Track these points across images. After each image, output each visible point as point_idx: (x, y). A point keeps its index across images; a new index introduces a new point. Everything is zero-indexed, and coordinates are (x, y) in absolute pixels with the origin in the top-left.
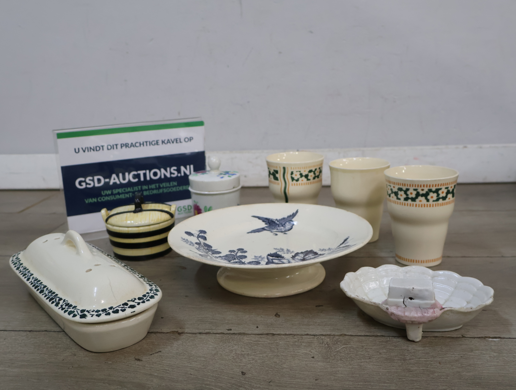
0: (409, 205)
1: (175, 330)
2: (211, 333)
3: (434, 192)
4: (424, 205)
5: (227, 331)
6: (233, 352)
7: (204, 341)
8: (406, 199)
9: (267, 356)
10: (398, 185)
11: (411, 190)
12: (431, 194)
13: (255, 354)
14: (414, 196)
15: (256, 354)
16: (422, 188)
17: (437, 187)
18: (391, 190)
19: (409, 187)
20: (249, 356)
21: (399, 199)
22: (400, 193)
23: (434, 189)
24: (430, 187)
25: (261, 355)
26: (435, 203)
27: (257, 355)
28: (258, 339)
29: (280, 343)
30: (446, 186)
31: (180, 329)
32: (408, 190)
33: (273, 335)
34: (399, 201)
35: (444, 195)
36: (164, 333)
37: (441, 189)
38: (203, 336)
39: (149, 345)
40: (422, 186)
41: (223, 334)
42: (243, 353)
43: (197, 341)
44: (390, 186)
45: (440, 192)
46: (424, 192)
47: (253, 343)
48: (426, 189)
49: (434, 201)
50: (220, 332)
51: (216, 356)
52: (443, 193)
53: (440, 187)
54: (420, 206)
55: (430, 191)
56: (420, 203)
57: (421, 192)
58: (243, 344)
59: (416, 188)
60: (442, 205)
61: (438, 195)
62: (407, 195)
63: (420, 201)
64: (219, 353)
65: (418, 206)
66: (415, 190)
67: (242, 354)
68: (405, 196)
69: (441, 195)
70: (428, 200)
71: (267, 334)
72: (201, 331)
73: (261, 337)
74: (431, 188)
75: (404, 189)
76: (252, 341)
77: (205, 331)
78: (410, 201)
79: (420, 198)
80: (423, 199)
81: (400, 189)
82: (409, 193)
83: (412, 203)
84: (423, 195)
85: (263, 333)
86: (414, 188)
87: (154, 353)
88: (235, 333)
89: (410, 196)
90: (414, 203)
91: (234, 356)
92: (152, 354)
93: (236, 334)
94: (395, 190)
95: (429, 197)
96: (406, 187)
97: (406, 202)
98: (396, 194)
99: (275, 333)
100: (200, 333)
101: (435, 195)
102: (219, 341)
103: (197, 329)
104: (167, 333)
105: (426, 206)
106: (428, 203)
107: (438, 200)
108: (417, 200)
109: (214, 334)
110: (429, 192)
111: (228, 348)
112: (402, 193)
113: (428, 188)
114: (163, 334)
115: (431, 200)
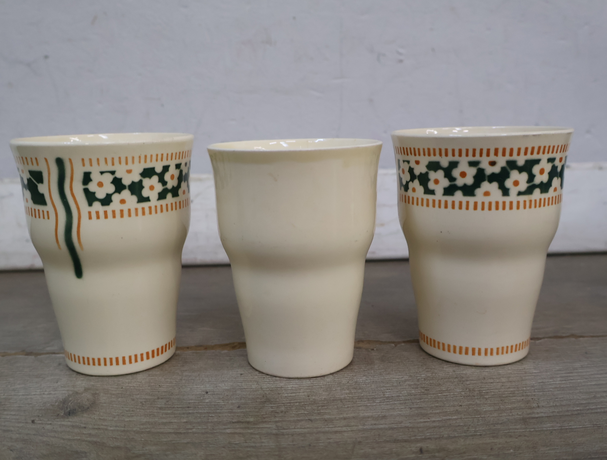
0: (457, 205)
3: (521, 170)
4: (497, 203)
8: (449, 191)
10: (429, 155)
11: (463, 166)
12: (515, 175)
14: (469, 180)
16: (492, 158)
17: (529, 157)
18: (411, 170)
19: (456, 158)
21: (432, 192)
22: (433, 175)
23: (521, 161)
24: (511, 154)
26: (522, 198)
30: (551, 156)
32: (454, 165)
34: (430, 197)
35: (545, 178)
37: (537, 161)
40: (492, 152)
44: (408, 162)
45: (536, 170)
46: (496, 169)
48: (502, 162)
49: (520, 193)
52: (542, 172)
53: (535, 157)
54: (486, 206)
55: (512, 165)
56: (487, 200)
57: (489, 170)
59: (477, 158)
60: (540, 204)
61: (531, 177)
62: (452, 179)
63: (487, 194)
65: (479, 206)
66: (472, 164)
68: (445, 183)
69: (537, 180)
70: (506, 192)
74: (515, 157)
75: (445, 162)
78: (459, 196)
79: (486, 186)
80: (493, 187)
81: (434, 166)
82: (456, 173)
83: (465, 199)
84: (492, 178)
86: (471, 158)
89: (460, 182)
90: (471, 200)
94: (420, 169)
95: (509, 183)
96: (450, 158)
97: (449, 199)
98: (424, 179)
101: (523, 177)
105: (501, 206)
106: (507, 199)
107: (529, 191)
108: (479, 192)
110: (508, 168)
112: (440, 175)
113: (508, 157)
115: (513, 191)
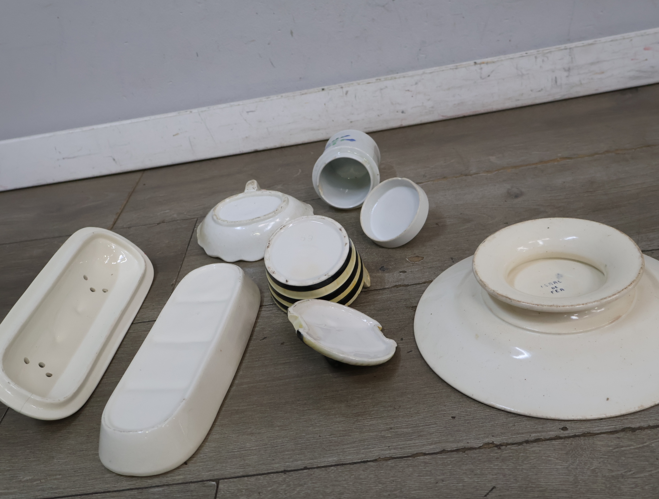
1: (487, 440)
2: (541, 439)
5: (562, 432)
6: (599, 474)
7: (544, 458)
9: (651, 475)
13: (632, 474)
15: (634, 473)
20: (626, 480)
25: (642, 475)
27: (637, 476)
28: (617, 443)
29: (653, 445)
31: (493, 436)
33: (633, 430)
36: (475, 449)
38: (536, 447)
39: (469, 476)
41: (560, 438)
42: (613, 474)
43: (532, 458)
47: (614, 451)
50: (554, 436)
51: (579, 487)
58: (603, 456)
64: (579, 480)
67: (613, 476)
71: (624, 430)
72: (526, 437)
73: (619, 438)
76: (611, 448)
77: (530, 436)
85: (615, 428)
87: (487, 492)
88: (577, 434)
91: (604, 483)
92: (485, 494)
93: (579, 436)
99: (633, 426)
100: (527, 442)
102: (564, 454)
103: (518, 434)
104: (480, 448)
109: (548, 441)
111: (587, 467)
114: (475, 451)
